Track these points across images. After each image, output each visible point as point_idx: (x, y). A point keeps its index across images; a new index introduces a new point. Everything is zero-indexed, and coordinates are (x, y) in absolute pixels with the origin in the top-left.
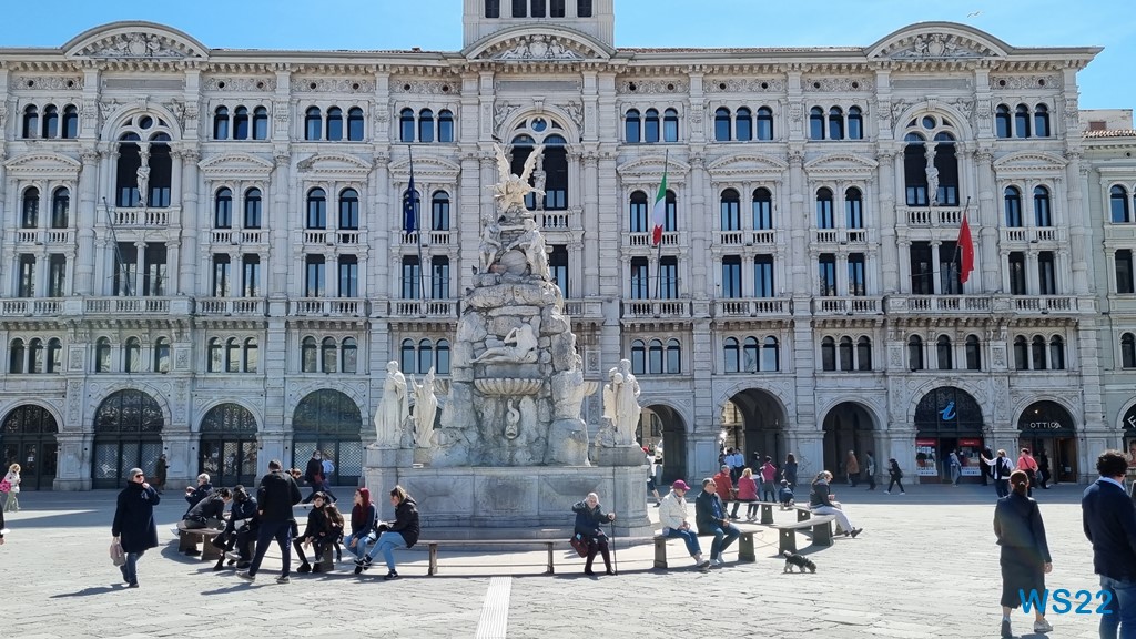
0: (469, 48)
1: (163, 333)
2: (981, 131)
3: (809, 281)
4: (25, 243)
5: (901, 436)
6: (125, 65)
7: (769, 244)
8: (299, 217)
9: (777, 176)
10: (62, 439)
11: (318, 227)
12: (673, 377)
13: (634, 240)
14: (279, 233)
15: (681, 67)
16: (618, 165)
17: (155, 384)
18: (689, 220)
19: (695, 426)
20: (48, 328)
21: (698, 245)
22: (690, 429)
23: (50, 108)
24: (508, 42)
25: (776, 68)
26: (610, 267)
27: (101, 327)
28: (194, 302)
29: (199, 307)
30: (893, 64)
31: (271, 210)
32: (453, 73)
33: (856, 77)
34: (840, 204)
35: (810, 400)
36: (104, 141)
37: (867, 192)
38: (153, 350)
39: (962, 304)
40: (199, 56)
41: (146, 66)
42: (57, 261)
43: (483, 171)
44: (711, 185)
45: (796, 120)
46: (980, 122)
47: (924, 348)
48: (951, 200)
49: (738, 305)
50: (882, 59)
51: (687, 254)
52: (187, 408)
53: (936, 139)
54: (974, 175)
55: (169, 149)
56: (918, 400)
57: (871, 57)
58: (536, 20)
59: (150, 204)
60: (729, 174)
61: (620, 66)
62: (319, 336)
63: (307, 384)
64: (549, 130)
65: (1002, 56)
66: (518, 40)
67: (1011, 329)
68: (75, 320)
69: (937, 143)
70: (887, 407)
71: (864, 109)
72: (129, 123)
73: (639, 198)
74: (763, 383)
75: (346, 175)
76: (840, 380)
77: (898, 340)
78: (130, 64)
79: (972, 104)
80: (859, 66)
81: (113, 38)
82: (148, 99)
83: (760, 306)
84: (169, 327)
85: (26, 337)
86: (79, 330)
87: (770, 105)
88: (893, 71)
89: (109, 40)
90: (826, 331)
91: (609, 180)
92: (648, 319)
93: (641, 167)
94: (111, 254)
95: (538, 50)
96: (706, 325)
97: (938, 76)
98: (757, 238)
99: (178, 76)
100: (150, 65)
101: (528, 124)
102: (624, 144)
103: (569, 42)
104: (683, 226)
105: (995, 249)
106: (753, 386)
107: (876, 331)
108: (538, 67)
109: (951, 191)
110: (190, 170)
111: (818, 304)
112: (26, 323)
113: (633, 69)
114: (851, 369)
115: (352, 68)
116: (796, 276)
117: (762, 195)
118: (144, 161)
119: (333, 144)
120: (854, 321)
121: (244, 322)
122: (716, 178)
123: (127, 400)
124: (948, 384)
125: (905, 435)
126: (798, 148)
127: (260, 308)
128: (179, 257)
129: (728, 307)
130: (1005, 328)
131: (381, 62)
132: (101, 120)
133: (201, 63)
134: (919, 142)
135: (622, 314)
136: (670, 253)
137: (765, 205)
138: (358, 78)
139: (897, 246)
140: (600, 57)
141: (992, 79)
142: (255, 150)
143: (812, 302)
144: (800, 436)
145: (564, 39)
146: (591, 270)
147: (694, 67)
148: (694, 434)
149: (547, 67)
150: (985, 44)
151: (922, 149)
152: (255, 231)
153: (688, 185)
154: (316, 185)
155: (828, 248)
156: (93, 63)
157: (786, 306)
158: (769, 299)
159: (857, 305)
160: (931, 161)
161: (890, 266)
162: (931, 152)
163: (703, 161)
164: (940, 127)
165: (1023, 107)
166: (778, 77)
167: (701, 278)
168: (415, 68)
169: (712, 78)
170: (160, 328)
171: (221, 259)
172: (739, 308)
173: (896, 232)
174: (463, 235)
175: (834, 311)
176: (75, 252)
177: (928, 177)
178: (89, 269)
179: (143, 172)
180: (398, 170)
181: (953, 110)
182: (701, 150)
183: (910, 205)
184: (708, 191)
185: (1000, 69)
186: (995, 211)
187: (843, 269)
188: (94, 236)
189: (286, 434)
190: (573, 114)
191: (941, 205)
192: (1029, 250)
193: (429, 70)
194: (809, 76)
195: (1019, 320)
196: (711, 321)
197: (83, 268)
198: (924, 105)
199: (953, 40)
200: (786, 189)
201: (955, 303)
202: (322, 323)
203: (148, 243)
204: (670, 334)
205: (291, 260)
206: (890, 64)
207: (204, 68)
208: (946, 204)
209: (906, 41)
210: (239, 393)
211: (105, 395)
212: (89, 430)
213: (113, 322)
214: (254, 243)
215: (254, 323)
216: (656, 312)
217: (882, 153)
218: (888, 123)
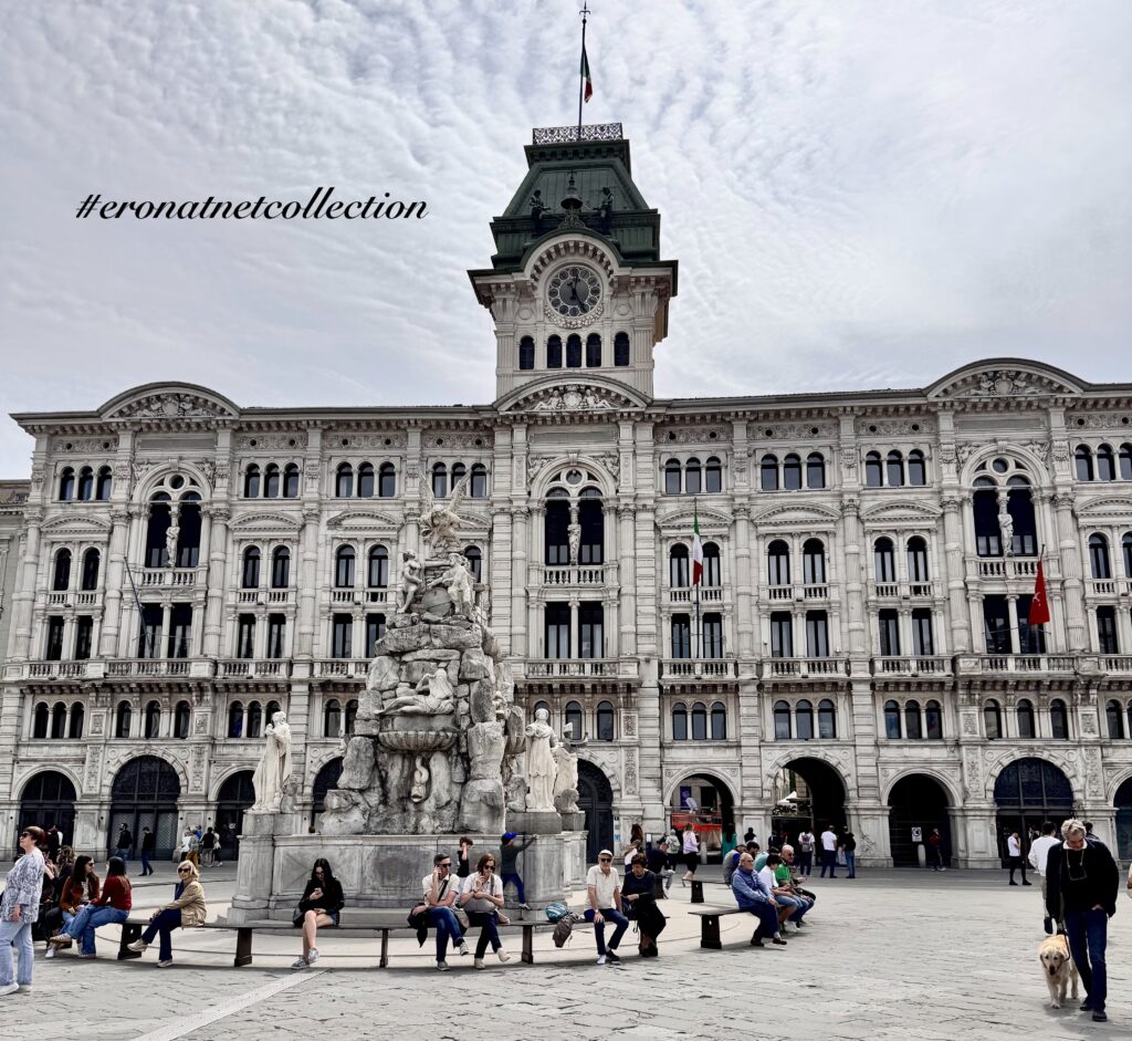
0: (501, 401)
1: (184, 697)
2: (1059, 474)
3: (867, 638)
4: (55, 605)
5: (978, 813)
6: (158, 426)
7: (822, 599)
8: (327, 576)
9: (830, 527)
10: (79, 807)
11: (346, 586)
12: (717, 743)
13: (674, 596)
14: (307, 591)
15: (722, 413)
16: (656, 516)
17: (173, 751)
18: (733, 575)
19: (743, 799)
20: (72, 692)
21: (743, 601)
22: (737, 802)
23: (86, 471)
24: (541, 394)
25: (826, 412)
26: (648, 625)
27: (122, 691)
28: (216, 664)
29: (221, 668)
30: (956, 404)
31: (300, 568)
32: (486, 427)
33: (915, 420)
34: (902, 555)
35: (872, 770)
36: (136, 500)
37: (932, 542)
38: (173, 715)
39: (1044, 663)
40: (230, 414)
41: (179, 426)
42: (85, 623)
43: (515, 526)
44: (757, 537)
45: (850, 467)
46: (1057, 464)
47: (1003, 714)
48: (1029, 550)
49: (788, 665)
50: (944, 400)
51: (731, 611)
52: (204, 776)
53: (1009, 483)
54: (1053, 522)
55: (198, 508)
56: (997, 772)
57: (931, 397)
58: (571, 370)
59: (178, 564)
60: (776, 524)
61: (658, 415)
62: (343, 699)
63: (329, 750)
64: (584, 482)
65: (1078, 393)
66: (551, 391)
67: (1102, 694)
68: (97, 683)
69: (1009, 488)
70: (962, 780)
71: (926, 454)
72: (161, 483)
73: (679, 552)
74: (819, 752)
75: (378, 533)
76: (906, 751)
77: (972, 703)
78: (163, 426)
79: (1047, 446)
80: (918, 408)
81: (148, 399)
82: (181, 458)
83: (812, 667)
84: (190, 691)
85: (51, 702)
86: (101, 694)
87: (822, 451)
88: (957, 412)
89: (143, 401)
90: (887, 694)
91: (647, 531)
92: (690, 679)
93: (681, 520)
94: (136, 615)
95: (573, 402)
96: (753, 688)
97: (1007, 415)
98: (808, 592)
99: (210, 435)
100: (183, 425)
101: (563, 476)
102: (663, 496)
103: (603, 391)
104: (727, 581)
105: (1079, 604)
106: (807, 754)
107: (946, 695)
108: (572, 419)
109: (1028, 539)
110: (219, 530)
111: (879, 665)
112: (50, 687)
113: (672, 418)
114: (919, 736)
115: (383, 424)
116: (853, 635)
117: (814, 547)
118: (174, 521)
119: (364, 500)
120: (920, 684)
121: (267, 686)
122: (763, 530)
123: (146, 767)
124: (1032, 755)
125: (983, 813)
126: (852, 496)
127: (283, 669)
128: (204, 618)
129: (777, 667)
130: (1095, 691)
131: (412, 417)
132: (134, 479)
133: (233, 422)
134: (989, 487)
135: (661, 673)
136: (713, 610)
137: (818, 558)
138: (390, 434)
139: (967, 600)
140: (636, 406)
141: (1068, 419)
143: (872, 662)
144: (862, 812)
145: (598, 390)
146: (628, 627)
147: (737, 413)
148: (741, 809)
149: (581, 418)
150: (1059, 381)
151: (994, 494)
152: (282, 590)
153: (732, 537)
154: (345, 542)
155: (888, 602)
156: (128, 424)
157: (841, 667)
158: (822, 658)
159: (923, 665)
160: (1003, 507)
161: (960, 622)
162: (1003, 497)
163: (748, 512)
164: (1012, 470)
165: (1106, 447)
166: (828, 422)
167: (749, 636)
168: (447, 423)
169: (756, 425)
170: (181, 691)
171: (247, 620)
172: (790, 667)
173: (966, 584)
174: (494, 593)
175: (896, 671)
176: (102, 614)
177: (1001, 524)
178: (114, 631)
179: (173, 531)
181: (1027, 452)
182: (745, 500)
183: (982, 556)
184: (754, 544)
185: (1078, 407)
186: (1079, 563)
187: (906, 626)
188: (121, 598)
189: (304, 804)
190: (609, 465)
191: (1017, 555)
192: (1119, 603)
193: (462, 424)
194: (864, 420)
195: (1111, 683)
196: (757, 682)
197: (110, 628)
198: (992, 447)
199: (1023, 376)
200: (840, 540)
201: (1036, 663)
202: (346, 686)
203: (174, 604)
204: (714, 697)
205: (317, 620)
206: (952, 404)
207: (235, 427)
208: (1023, 554)
209: (970, 379)
211: (124, 760)
212: (107, 798)
213: (133, 685)
214: (281, 603)
215: (276, 685)
216: (698, 672)
217: (948, 499)
218: (953, 467)
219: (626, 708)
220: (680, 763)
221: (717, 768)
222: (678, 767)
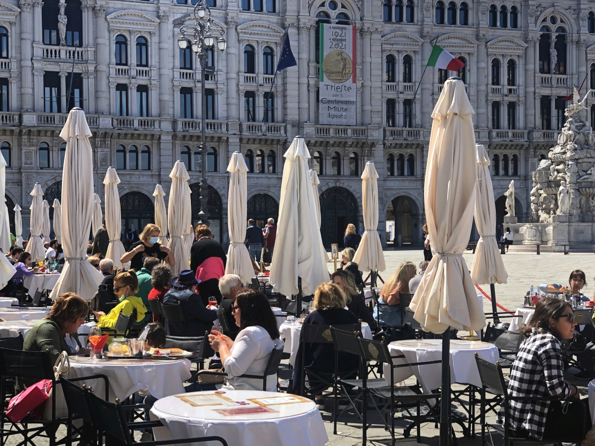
2: (582, 28)
8: (176, 60)
9: (471, 50)
11: (187, 68)
12: (411, 178)
13: (388, 87)
14: (166, 71)
16: (383, 36)
18: (420, 76)
20: (5, 134)
21: (426, 93)
22: (421, 211)
26: (376, 105)
28: (112, 119)
29: (115, 122)
31: (156, 53)
34: (505, 70)
37: (520, 64)
43: (300, 35)
45: (483, 14)
46: (581, 22)
48: (563, 70)
51: (420, 98)
53: (557, 31)
54: (576, 56)
55: (80, 3)
62: (193, 145)
64: (340, 10)
69: (557, 34)
70: (527, 199)
71: (519, 8)
73: (391, 59)
76: (502, 182)
77: (535, 157)
79: (578, 11)
90: (496, 151)
91: (377, 46)
92: (399, 140)
93: (394, 39)
94: (41, 79)
101: (326, 4)
104: (417, 80)
107: (522, 151)
110: (102, 21)
111: (494, 135)
114: (508, 174)
116: (479, 115)
120: (512, 145)
121: (145, 135)
126: (484, 33)
127: (156, 124)
128: (96, 86)
134: (548, 32)
135: (385, 136)
136: (409, 97)
139: (535, 98)
142: (143, 8)
143: (489, 133)
148: (423, 215)
151: (549, 37)
152: (145, 69)
153: (420, 53)
155: (497, 98)
159: (514, 135)
160: (553, 45)
161: (530, 111)
162: (553, 39)
163: (430, 37)
164: (559, 24)
171: (124, 88)
173: (535, 90)
174: (288, 79)
175: (502, 138)
176: (19, 77)
177: (551, 55)
178: (31, 91)
179: (63, 20)
180: (243, 31)
181: (567, 13)
182: (430, 30)
183: (541, 73)
187: (504, 112)
188: (33, 67)
197: (28, 89)
198: (552, 9)
200: (474, 59)
203: (68, 73)
204: (409, 151)
205: (171, 91)
210: (143, 184)
214: (144, 77)
215: (152, 135)
216: (405, 136)
217: (531, 39)
218: (533, 19)
219: (367, 156)
220: (392, 189)
221: (411, 192)
222: (391, 191)
